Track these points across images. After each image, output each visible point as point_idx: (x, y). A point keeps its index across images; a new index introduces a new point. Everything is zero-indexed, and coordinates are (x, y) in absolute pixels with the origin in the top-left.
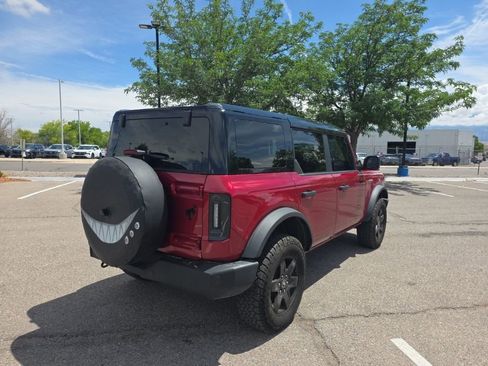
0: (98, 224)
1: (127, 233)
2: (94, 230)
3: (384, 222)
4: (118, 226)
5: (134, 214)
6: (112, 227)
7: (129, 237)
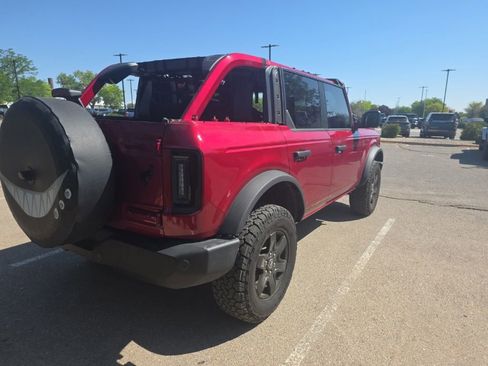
0: (21, 192)
1: (56, 204)
2: (17, 199)
3: (378, 185)
4: (44, 195)
5: (63, 176)
6: (38, 196)
7: (59, 209)
